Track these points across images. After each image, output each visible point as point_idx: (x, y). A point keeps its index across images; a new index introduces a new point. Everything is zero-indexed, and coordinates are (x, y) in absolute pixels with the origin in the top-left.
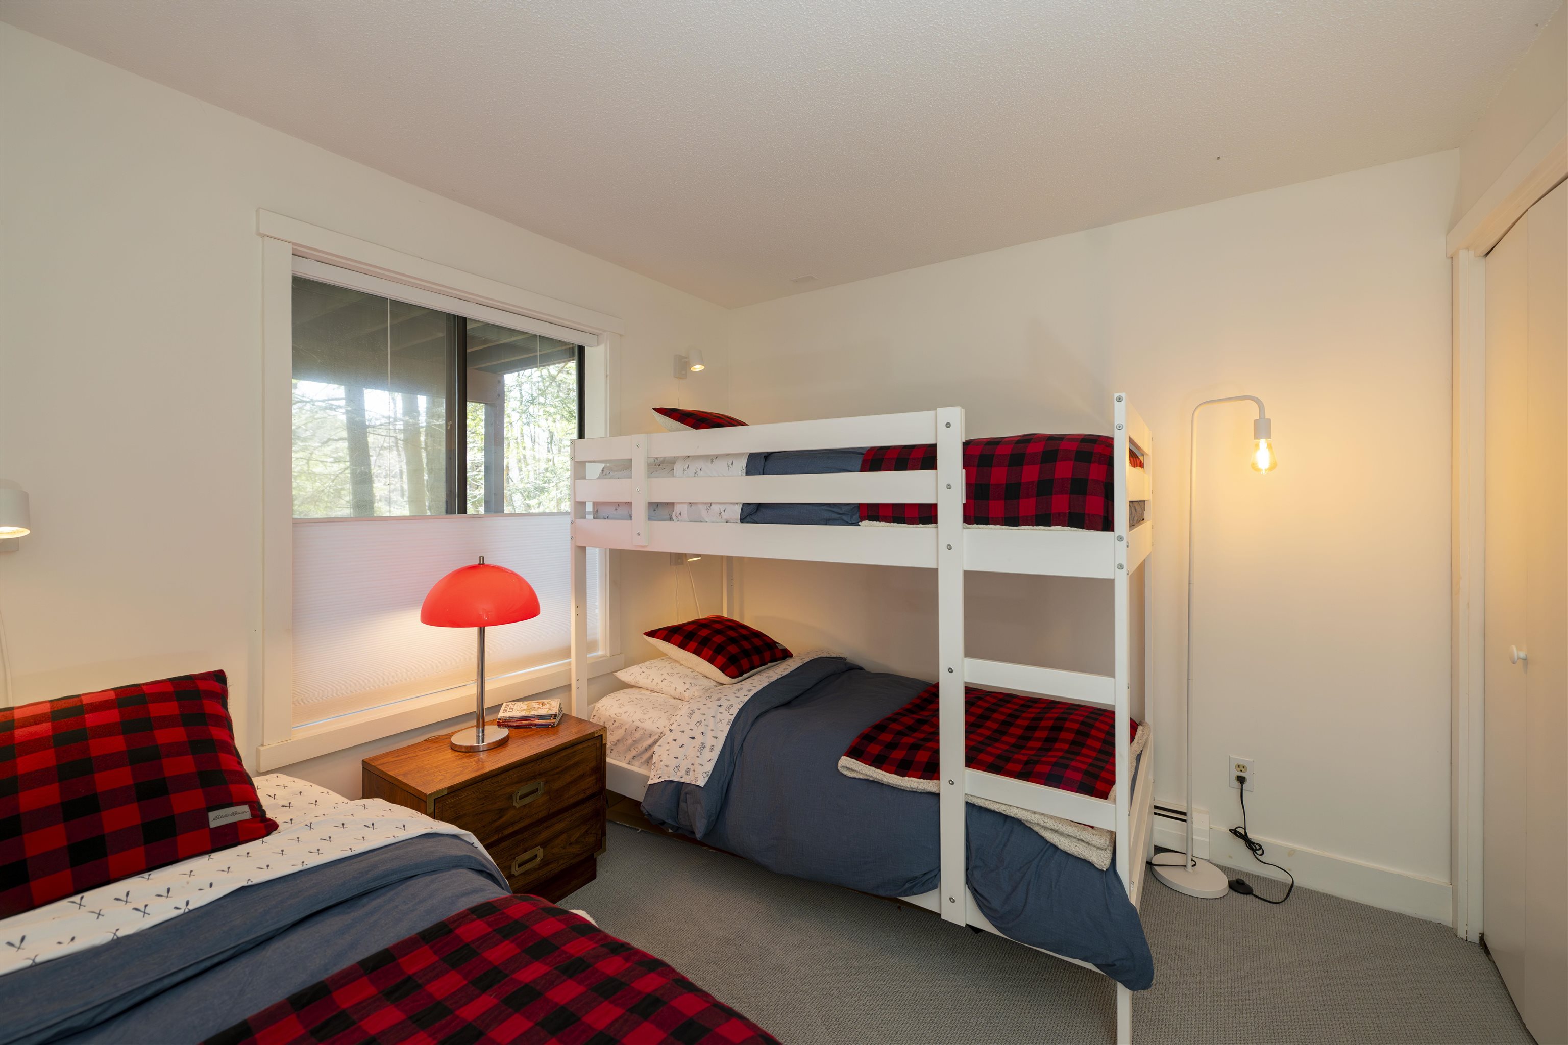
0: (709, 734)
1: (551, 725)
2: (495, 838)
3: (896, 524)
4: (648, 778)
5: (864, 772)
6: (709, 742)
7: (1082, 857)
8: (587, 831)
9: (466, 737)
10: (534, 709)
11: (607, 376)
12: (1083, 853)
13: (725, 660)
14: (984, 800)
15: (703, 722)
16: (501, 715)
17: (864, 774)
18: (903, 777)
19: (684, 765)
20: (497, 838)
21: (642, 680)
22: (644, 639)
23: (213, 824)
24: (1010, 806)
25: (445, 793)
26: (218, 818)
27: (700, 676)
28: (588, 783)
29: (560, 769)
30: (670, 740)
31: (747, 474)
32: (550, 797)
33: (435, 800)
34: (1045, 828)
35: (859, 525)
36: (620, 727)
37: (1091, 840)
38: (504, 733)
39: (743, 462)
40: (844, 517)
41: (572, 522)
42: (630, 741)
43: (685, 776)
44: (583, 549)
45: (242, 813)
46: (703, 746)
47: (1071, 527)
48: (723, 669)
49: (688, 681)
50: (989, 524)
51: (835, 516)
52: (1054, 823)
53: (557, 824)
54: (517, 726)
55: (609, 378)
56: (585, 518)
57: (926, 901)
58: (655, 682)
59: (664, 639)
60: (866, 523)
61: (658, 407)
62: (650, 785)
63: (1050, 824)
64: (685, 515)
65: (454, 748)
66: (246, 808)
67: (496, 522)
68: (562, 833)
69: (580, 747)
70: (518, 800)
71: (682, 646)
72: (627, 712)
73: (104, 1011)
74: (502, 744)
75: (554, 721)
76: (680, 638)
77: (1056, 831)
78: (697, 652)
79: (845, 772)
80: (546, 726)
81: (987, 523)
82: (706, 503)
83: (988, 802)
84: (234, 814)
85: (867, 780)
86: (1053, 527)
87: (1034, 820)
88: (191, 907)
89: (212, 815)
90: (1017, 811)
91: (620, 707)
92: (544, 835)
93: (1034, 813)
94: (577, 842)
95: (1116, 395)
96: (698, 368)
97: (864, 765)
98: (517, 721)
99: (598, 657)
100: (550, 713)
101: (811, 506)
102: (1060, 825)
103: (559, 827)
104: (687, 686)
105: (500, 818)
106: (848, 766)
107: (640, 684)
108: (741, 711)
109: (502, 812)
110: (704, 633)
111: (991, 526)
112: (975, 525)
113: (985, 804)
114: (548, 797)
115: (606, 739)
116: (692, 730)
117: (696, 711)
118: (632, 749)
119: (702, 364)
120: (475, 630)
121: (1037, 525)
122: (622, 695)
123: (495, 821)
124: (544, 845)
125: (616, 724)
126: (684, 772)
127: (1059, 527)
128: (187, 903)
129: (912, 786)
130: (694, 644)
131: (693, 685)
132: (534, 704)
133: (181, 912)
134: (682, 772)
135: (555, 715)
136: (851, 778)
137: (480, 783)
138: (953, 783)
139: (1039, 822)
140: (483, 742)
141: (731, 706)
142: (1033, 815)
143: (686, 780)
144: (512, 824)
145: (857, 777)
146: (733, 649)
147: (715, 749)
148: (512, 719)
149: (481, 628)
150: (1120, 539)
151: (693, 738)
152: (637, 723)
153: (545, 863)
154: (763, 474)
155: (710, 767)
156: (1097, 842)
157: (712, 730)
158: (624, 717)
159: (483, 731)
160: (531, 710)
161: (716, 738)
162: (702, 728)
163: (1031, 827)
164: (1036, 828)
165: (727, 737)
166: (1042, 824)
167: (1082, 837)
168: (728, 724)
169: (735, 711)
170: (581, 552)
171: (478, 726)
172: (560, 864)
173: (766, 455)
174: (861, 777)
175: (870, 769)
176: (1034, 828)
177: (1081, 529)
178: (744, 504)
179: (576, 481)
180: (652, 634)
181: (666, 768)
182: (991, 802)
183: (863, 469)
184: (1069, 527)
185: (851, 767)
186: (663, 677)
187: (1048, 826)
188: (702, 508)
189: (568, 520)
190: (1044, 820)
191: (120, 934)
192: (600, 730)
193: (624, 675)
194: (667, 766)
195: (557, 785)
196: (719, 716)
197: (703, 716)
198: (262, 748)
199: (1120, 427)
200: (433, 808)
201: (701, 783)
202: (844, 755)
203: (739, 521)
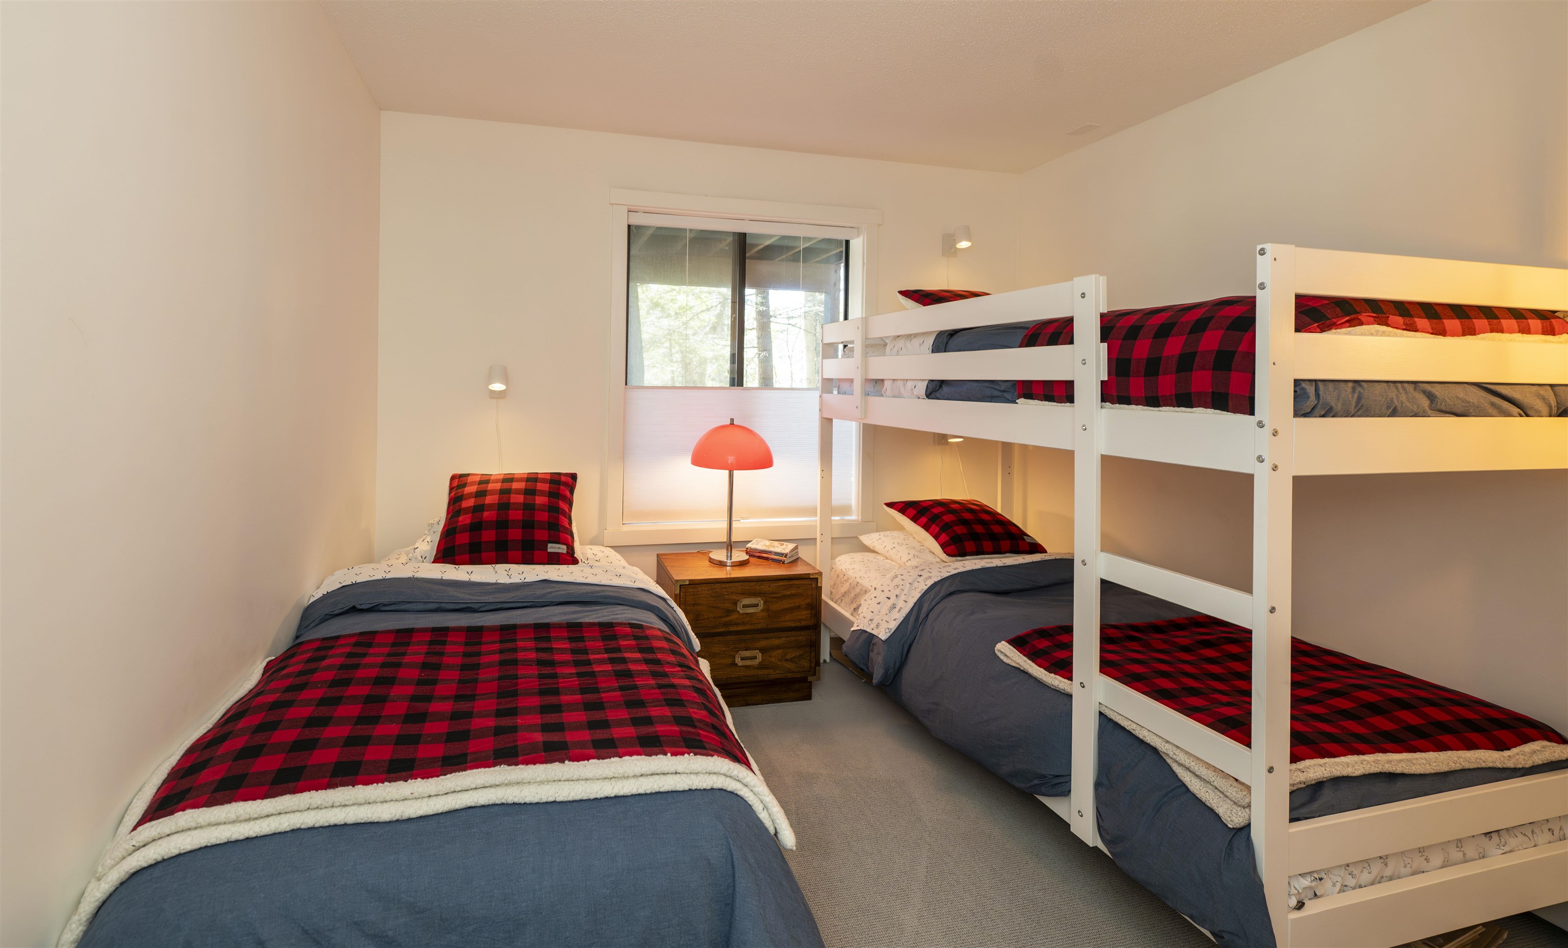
0: (903, 597)
1: (782, 561)
2: (723, 630)
3: (1047, 403)
4: (852, 624)
5: (1014, 659)
6: (900, 604)
7: (1209, 805)
8: (801, 655)
9: (719, 555)
10: (773, 547)
11: (864, 264)
12: (1211, 801)
13: (948, 538)
14: (1116, 714)
15: (901, 587)
16: (749, 545)
17: (1014, 661)
18: (1050, 673)
19: (877, 619)
20: (724, 630)
21: (878, 547)
22: (884, 508)
23: (549, 550)
24: (1143, 727)
25: (687, 583)
26: (553, 548)
27: (927, 551)
28: (804, 616)
29: (778, 595)
30: (872, 597)
31: (933, 352)
32: (768, 615)
33: (680, 585)
34: (1180, 765)
35: (1017, 403)
36: (847, 581)
37: (1226, 790)
38: (745, 557)
39: (930, 341)
40: (1006, 395)
41: (820, 396)
42: (852, 595)
43: (875, 629)
44: (830, 420)
45: (562, 549)
46: (894, 606)
47: (1215, 409)
48: (944, 546)
49: (912, 552)
50: (1131, 405)
51: (997, 393)
52: (1186, 758)
53: (774, 639)
54: (758, 556)
55: (865, 265)
56: (832, 393)
57: (1055, 805)
58: (886, 549)
59: (899, 511)
60: (1021, 401)
61: (903, 290)
62: (853, 631)
63: (1182, 758)
64: (889, 392)
65: (711, 561)
66: (565, 547)
67: (767, 393)
68: (778, 647)
69: (797, 582)
70: (741, 607)
71: (915, 519)
72: (854, 569)
73: (483, 606)
74: (743, 564)
75: (785, 558)
76: (913, 512)
77: (1188, 769)
78: (926, 527)
79: (999, 654)
80: (778, 561)
81: (1129, 403)
82: (904, 380)
83: (1120, 717)
84: (559, 548)
85: (1019, 669)
86: (1194, 409)
87: (1163, 748)
88: (525, 581)
89: (550, 545)
90: (1148, 734)
91: (851, 564)
92: (763, 643)
93: (1167, 742)
94: (791, 660)
95: (1259, 247)
96: (964, 244)
97: (1019, 653)
98: (759, 553)
99: (852, 521)
100: (783, 552)
101: (972, 383)
102: (1193, 764)
103: (776, 642)
104: (910, 557)
105: (727, 616)
106: (1002, 650)
107: (876, 550)
108: (935, 584)
109: (729, 612)
110: (936, 511)
111: (1133, 406)
112: (1118, 405)
113: (1116, 718)
114: (767, 614)
115: (821, 583)
116: (889, 591)
117: (899, 576)
118: (854, 602)
119: (969, 240)
120: (726, 472)
121: (1179, 406)
122: (858, 556)
123: (721, 617)
124: (763, 650)
125: (845, 578)
126: (875, 625)
127: (1201, 409)
128: (525, 579)
129: (1053, 683)
130: (924, 520)
131: (916, 557)
132: (776, 543)
133: (521, 581)
134: (873, 625)
135: (786, 555)
136: (1006, 663)
137: (713, 585)
138: (1083, 687)
139: (1168, 752)
140: (731, 560)
141: (930, 577)
142: (1164, 743)
143: (874, 632)
144: (737, 624)
145: (1011, 664)
146: (960, 530)
147: (902, 610)
148: (756, 550)
149: (730, 471)
150: (1261, 425)
151: (889, 598)
152: (858, 580)
153: (762, 666)
154: (945, 352)
155: (893, 625)
156: (1232, 794)
157: (905, 595)
158: (851, 573)
159: (731, 553)
160: (770, 547)
161: (906, 602)
162: (897, 592)
163: (1165, 757)
164: (1169, 761)
165: (915, 604)
166: (1171, 756)
167: (1216, 784)
168: (919, 593)
169: (930, 583)
170: (827, 424)
171: (727, 550)
172: (776, 672)
173: (953, 332)
174: (1014, 664)
175: (1021, 658)
176: (1167, 760)
177: (1225, 413)
178: (930, 380)
179: (824, 360)
180: (890, 505)
181: (863, 618)
182: (1124, 718)
183: (1021, 345)
184: (1213, 410)
185: (1007, 652)
186: (894, 545)
187: (1177, 760)
188: (900, 384)
189: (817, 394)
190: (1175, 752)
191: (499, 582)
192: (816, 573)
193: (866, 539)
194: (864, 618)
195: (775, 607)
196: (916, 584)
197: (902, 581)
198: (605, 531)
199: (1262, 286)
200: (679, 591)
201: (883, 636)
202: (1006, 642)
203: (925, 397)
